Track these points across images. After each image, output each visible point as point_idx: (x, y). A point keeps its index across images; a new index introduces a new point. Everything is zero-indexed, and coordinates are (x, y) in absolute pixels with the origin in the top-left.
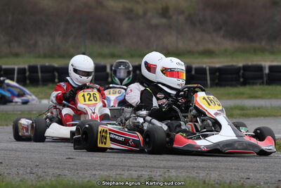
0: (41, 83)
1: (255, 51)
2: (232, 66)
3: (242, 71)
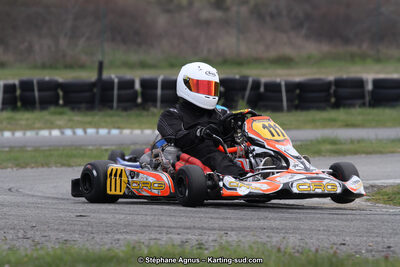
0: (37, 105)
1: (353, 58)
2: (320, 79)
3: (333, 88)
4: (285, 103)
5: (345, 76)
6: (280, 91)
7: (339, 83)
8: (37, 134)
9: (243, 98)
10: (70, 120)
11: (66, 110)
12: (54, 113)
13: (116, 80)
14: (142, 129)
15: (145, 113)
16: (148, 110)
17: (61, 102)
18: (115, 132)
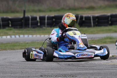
4: (92, 24)
5: (114, 13)
6: (90, 20)
7: (112, 16)
8: (2, 38)
9: (77, 22)
10: (14, 32)
11: (12, 28)
12: (8, 30)
13: (30, 17)
14: (40, 35)
15: (41, 29)
16: (42, 28)
17: (10, 25)
18: (30, 36)
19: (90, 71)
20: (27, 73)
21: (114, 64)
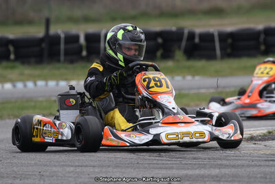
4: (218, 52)
6: (214, 41)
7: (268, 32)
9: (179, 48)
10: (22, 74)
11: (17, 64)
12: (6, 68)
13: (62, 36)
16: (92, 62)
17: (12, 57)
18: (62, 83)
19: (212, 169)
20: (53, 176)
21: (273, 153)
